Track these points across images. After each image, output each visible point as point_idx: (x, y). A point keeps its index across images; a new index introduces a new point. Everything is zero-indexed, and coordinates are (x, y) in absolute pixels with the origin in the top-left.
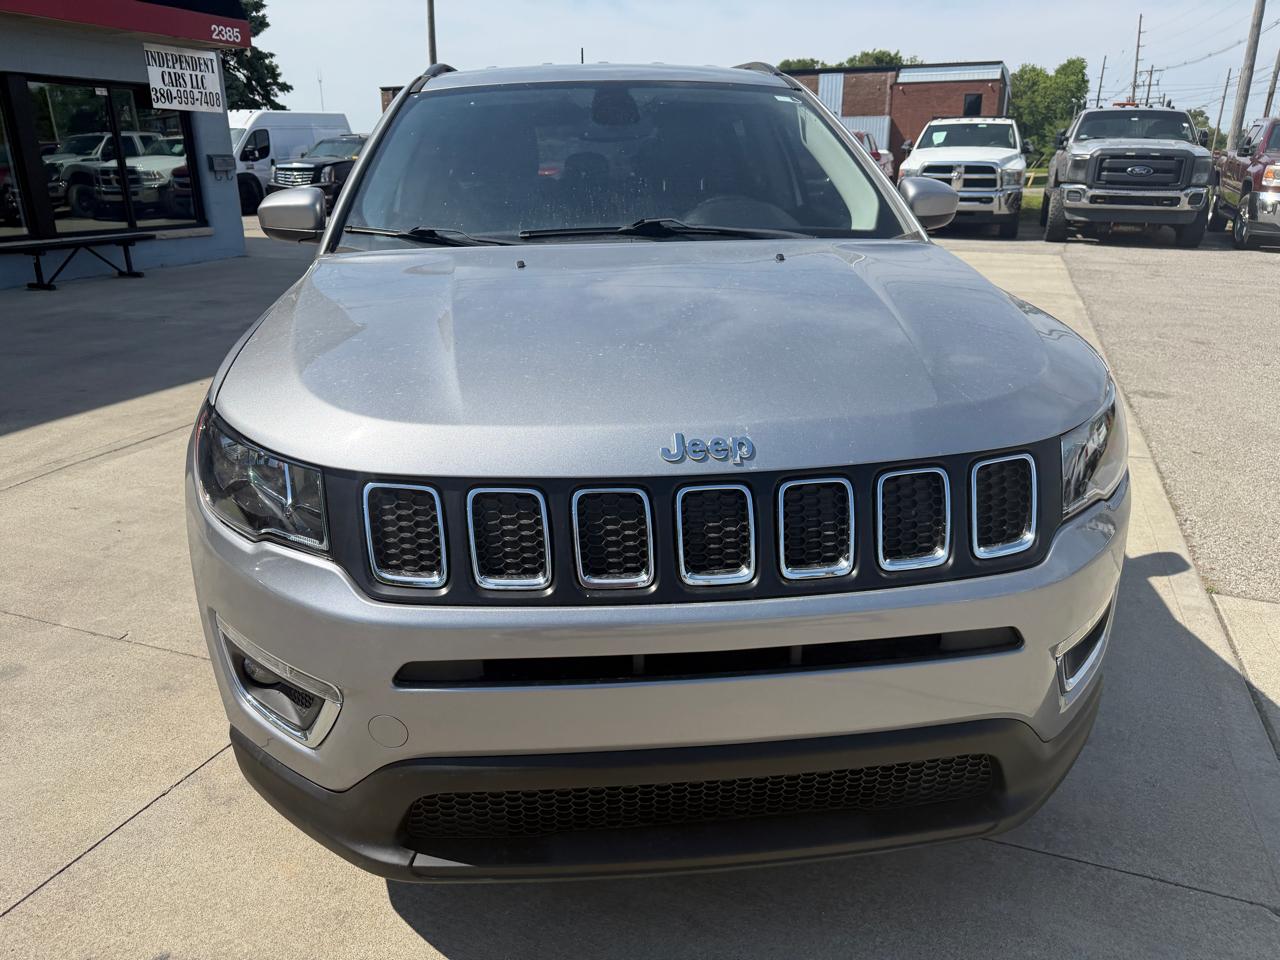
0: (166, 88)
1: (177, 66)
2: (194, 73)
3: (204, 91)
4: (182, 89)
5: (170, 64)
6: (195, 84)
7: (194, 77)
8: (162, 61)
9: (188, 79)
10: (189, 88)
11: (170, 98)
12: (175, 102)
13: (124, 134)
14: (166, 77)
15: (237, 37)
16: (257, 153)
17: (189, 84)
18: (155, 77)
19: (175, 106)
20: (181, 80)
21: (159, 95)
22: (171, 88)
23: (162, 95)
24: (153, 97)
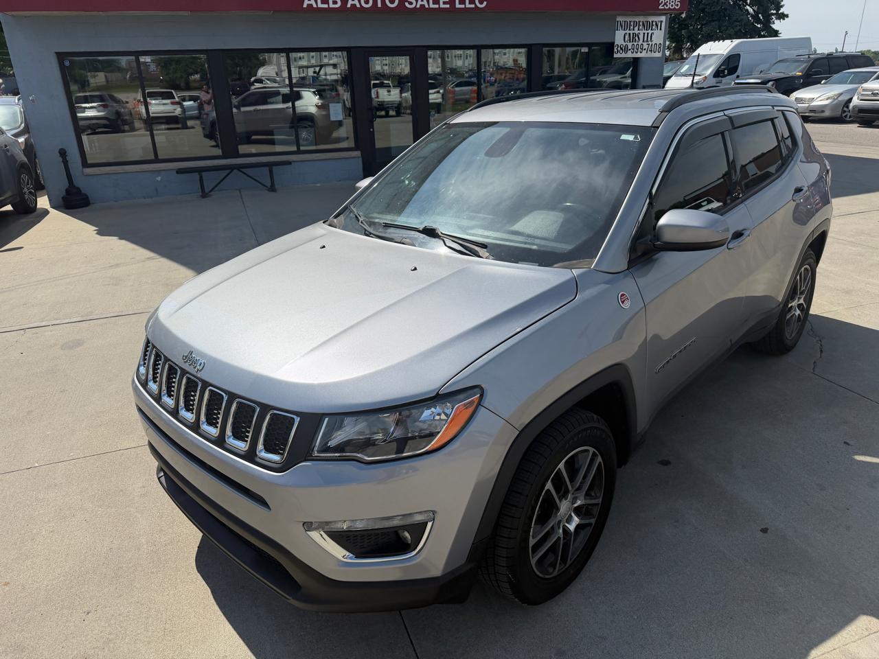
0: (624, 44)
1: (636, 28)
2: (646, 32)
3: (651, 43)
4: (635, 44)
5: (632, 28)
6: (645, 39)
7: (646, 35)
8: (626, 26)
9: (641, 37)
10: (641, 42)
11: (626, 49)
12: (629, 52)
13: (592, 78)
14: (627, 37)
15: (677, 5)
16: (726, 71)
17: (641, 40)
18: (619, 38)
19: (629, 55)
20: (637, 38)
21: (619, 49)
22: (628, 44)
23: (621, 49)
24: (615, 50)
